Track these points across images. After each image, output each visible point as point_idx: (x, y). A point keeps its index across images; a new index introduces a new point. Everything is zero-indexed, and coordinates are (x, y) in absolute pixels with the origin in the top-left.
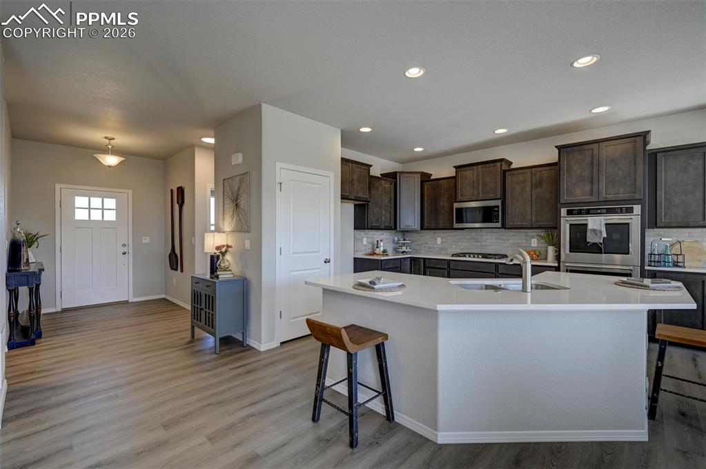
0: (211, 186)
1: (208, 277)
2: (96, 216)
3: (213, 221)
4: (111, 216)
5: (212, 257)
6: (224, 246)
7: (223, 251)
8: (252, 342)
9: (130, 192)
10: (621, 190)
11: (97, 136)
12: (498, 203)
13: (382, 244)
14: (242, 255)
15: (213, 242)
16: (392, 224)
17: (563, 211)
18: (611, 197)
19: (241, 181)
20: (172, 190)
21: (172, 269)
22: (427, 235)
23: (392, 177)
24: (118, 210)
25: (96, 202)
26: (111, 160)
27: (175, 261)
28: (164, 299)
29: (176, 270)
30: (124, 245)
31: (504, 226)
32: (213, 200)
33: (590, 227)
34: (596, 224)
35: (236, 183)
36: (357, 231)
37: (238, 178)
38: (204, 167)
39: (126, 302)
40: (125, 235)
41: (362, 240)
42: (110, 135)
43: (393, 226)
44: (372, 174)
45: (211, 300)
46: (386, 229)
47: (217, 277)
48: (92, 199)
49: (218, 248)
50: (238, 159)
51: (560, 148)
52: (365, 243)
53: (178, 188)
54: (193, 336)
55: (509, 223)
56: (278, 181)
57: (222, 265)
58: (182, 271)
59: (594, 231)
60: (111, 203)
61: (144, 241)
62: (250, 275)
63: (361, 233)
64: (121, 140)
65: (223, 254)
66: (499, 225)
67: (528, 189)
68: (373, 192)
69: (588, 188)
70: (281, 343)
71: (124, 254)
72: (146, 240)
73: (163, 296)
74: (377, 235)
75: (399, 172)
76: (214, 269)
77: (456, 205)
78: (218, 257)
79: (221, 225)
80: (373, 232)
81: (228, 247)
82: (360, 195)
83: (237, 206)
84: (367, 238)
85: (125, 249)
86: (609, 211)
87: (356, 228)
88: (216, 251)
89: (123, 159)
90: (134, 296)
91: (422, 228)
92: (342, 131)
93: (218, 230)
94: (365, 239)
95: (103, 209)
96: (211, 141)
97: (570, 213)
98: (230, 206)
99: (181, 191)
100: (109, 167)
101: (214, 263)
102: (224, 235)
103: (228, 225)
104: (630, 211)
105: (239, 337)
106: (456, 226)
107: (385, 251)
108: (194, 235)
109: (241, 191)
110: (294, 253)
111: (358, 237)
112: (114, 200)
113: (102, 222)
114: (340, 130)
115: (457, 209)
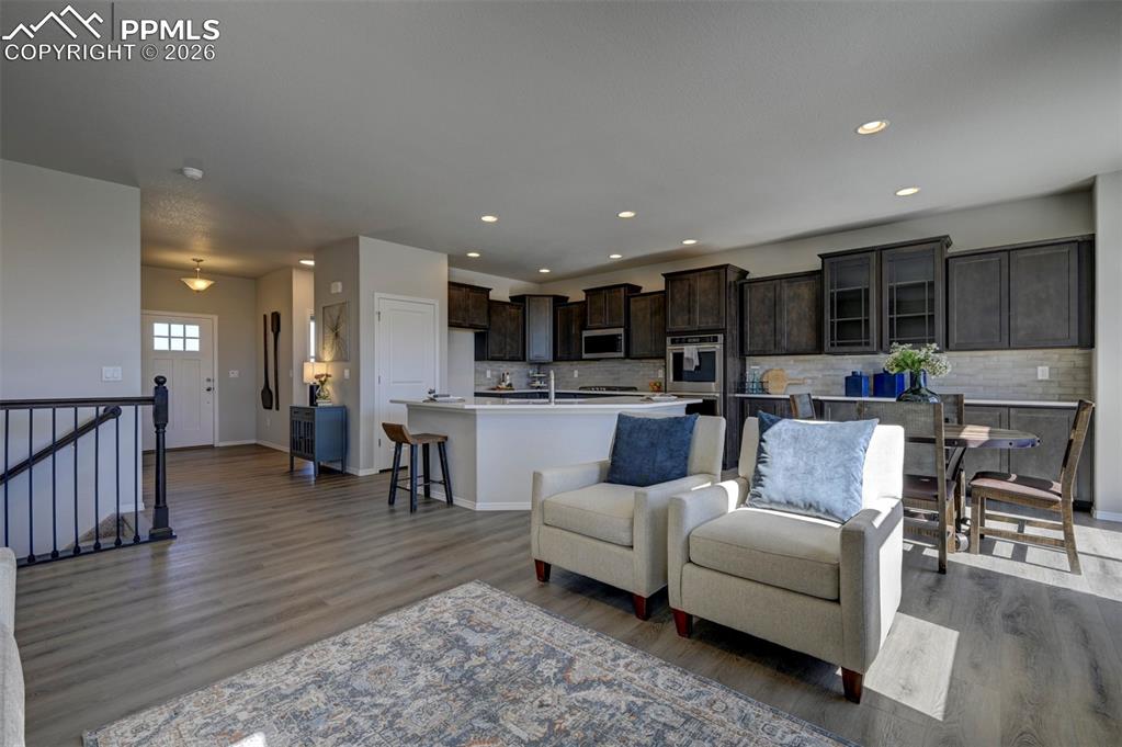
0: (310, 311)
1: (308, 405)
2: (177, 345)
3: (312, 354)
4: (193, 346)
5: (312, 387)
6: (322, 376)
7: (322, 380)
8: (351, 470)
9: (216, 318)
10: (710, 321)
11: (186, 259)
12: (621, 331)
13: (508, 377)
14: (341, 385)
15: (312, 371)
16: (520, 355)
17: (669, 339)
18: (703, 326)
19: (341, 311)
20: (265, 316)
21: (265, 407)
22: (564, 366)
23: (519, 301)
24: (201, 338)
25: (177, 329)
26: (200, 284)
27: (269, 398)
28: (256, 445)
29: (270, 408)
30: (209, 380)
31: (628, 356)
32: (312, 324)
33: (685, 356)
34: (690, 352)
35: (335, 313)
36: (478, 362)
37: (337, 308)
38: (303, 290)
39: (211, 447)
40: (211, 369)
41: (485, 373)
42: (199, 258)
43: (520, 356)
44: (491, 298)
45: (310, 427)
46: (512, 360)
47: (316, 405)
48: (172, 326)
49: (317, 377)
50: (338, 287)
51: (666, 276)
52: (489, 376)
53: (273, 314)
54: (292, 467)
55: (634, 353)
56: (376, 310)
57: (322, 394)
58: (277, 409)
59: (688, 359)
60: (193, 330)
61: (232, 376)
62: (349, 404)
63: (485, 365)
64: (210, 261)
65: (322, 383)
66: (622, 355)
67: (649, 316)
68: (494, 318)
69: (686, 317)
70: (381, 471)
71: (209, 390)
72: (234, 374)
73: (253, 442)
74: (505, 367)
75: (530, 296)
76: (313, 398)
77: (586, 334)
78: (318, 387)
79: (321, 355)
80: (500, 363)
81: (327, 376)
82: (477, 322)
83: (337, 335)
84: (492, 370)
85: (210, 385)
86: (702, 340)
87: (477, 359)
88: (315, 380)
89: (211, 283)
90: (220, 441)
91: (556, 359)
92: (449, 256)
93: (318, 359)
94: (489, 373)
95: (185, 338)
96: (311, 263)
97: (673, 342)
98: (330, 336)
99: (276, 317)
100: (198, 291)
101: (314, 393)
102: (325, 365)
103: (328, 357)
104: (715, 340)
105: (338, 467)
106: (585, 356)
107: (510, 385)
108: (291, 367)
109: (341, 320)
110: (394, 382)
111: (479, 368)
112: (197, 328)
113: (184, 354)
114: (446, 256)
115: (586, 338)
